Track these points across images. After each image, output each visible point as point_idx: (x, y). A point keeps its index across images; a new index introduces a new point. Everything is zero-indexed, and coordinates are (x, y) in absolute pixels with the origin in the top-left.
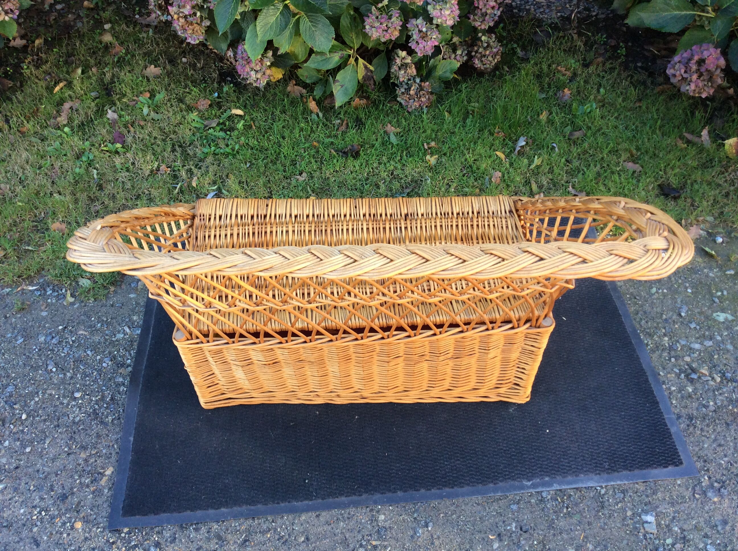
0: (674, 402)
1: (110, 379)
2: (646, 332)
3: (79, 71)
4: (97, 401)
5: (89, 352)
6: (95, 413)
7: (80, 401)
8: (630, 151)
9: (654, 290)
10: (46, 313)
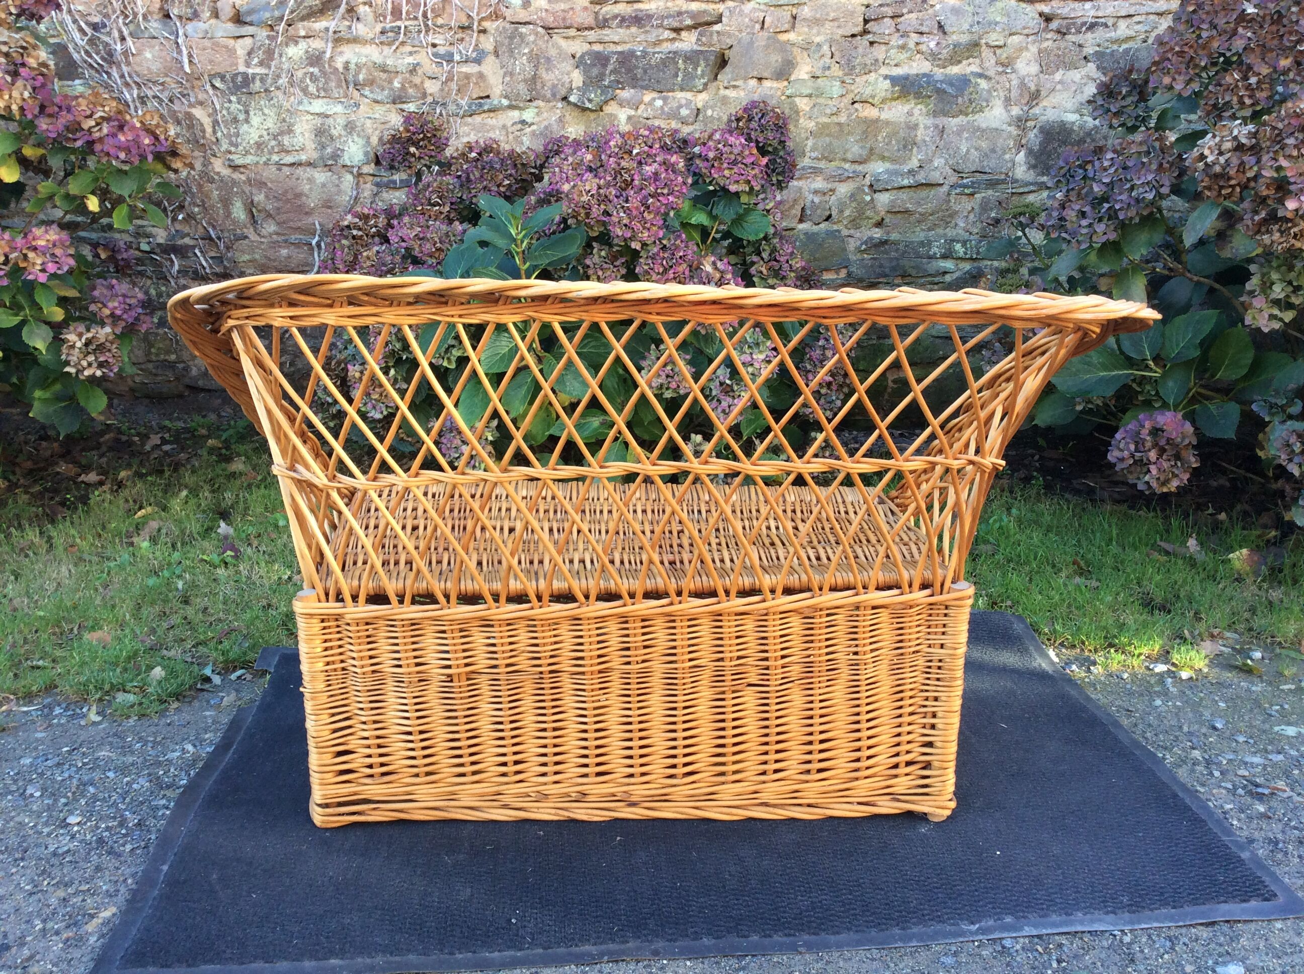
0: (1235, 822)
1: (142, 803)
2: (1158, 745)
3: (184, 493)
4: (108, 827)
6: (101, 841)
7: (76, 829)
8: (1075, 563)
9: (1158, 702)
10: (43, 734)
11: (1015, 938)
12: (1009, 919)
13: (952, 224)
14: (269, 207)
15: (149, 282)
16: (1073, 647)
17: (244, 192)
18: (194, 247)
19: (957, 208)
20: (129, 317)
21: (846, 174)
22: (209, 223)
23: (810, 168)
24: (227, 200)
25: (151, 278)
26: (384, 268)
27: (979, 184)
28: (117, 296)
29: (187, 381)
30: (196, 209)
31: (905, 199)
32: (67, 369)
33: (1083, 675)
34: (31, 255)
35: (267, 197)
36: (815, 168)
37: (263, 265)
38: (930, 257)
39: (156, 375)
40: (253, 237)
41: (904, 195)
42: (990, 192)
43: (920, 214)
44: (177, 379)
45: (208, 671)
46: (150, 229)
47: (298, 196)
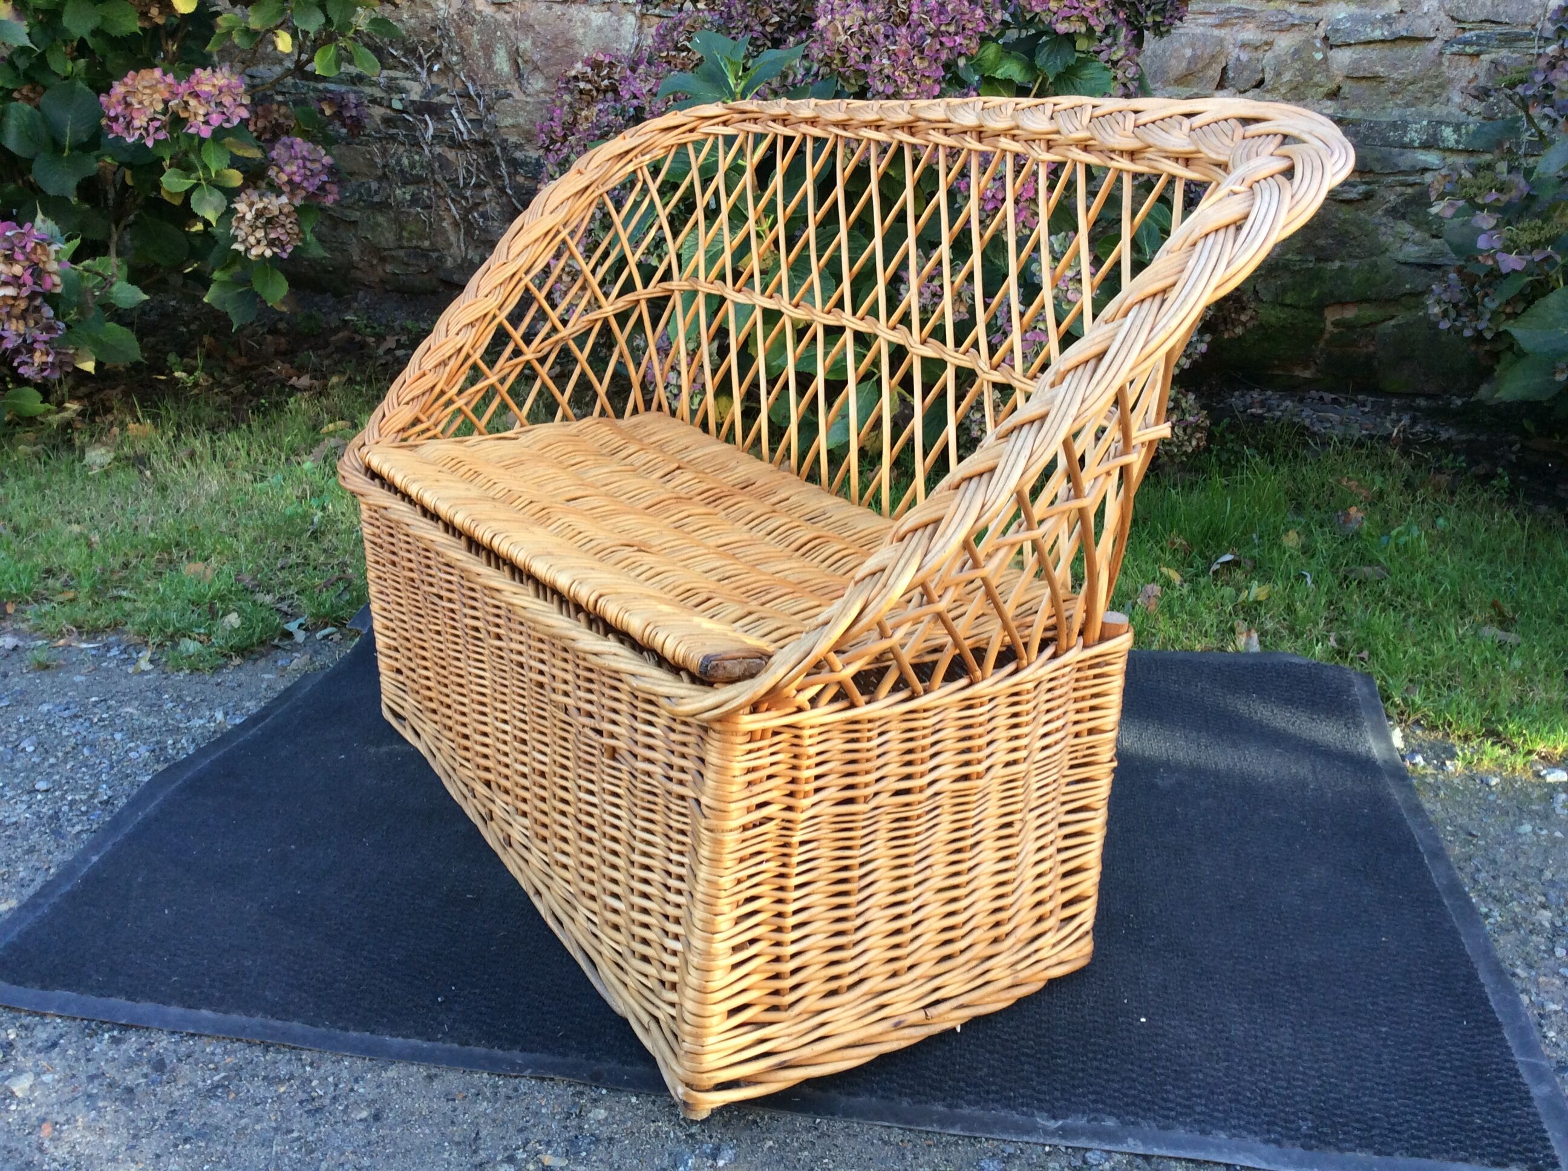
0: (1551, 1035)
2: (1490, 894)
4: (73, 800)
5: (118, 736)
6: (55, 816)
7: (39, 797)
8: (1494, 605)
9: (1527, 828)
10: (83, 678)
11: (1109, 1152)
12: (1110, 1123)
13: (1442, 99)
14: (536, 57)
15: (401, 149)
16: (1434, 728)
17: (508, 36)
18: (450, 106)
19: (1452, 73)
20: (310, 186)
21: (1290, 20)
22: (469, 77)
23: (1238, 10)
24: (489, 46)
25: (403, 144)
26: (597, 132)
27: (1489, 39)
28: (296, 158)
29: (442, 275)
30: (455, 58)
31: (1374, 60)
32: (235, 246)
33: (1430, 770)
34: (193, 102)
35: (534, 43)
36: (1245, 11)
37: (528, 132)
38: (1404, 146)
39: (407, 264)
40: (518, 95)
41: (1374, 53)
42: (1504, 52)
43: (1397, 83)
44: (430, 270)
45: (292, 626)
46: (404, 82)
47: (570, 42)
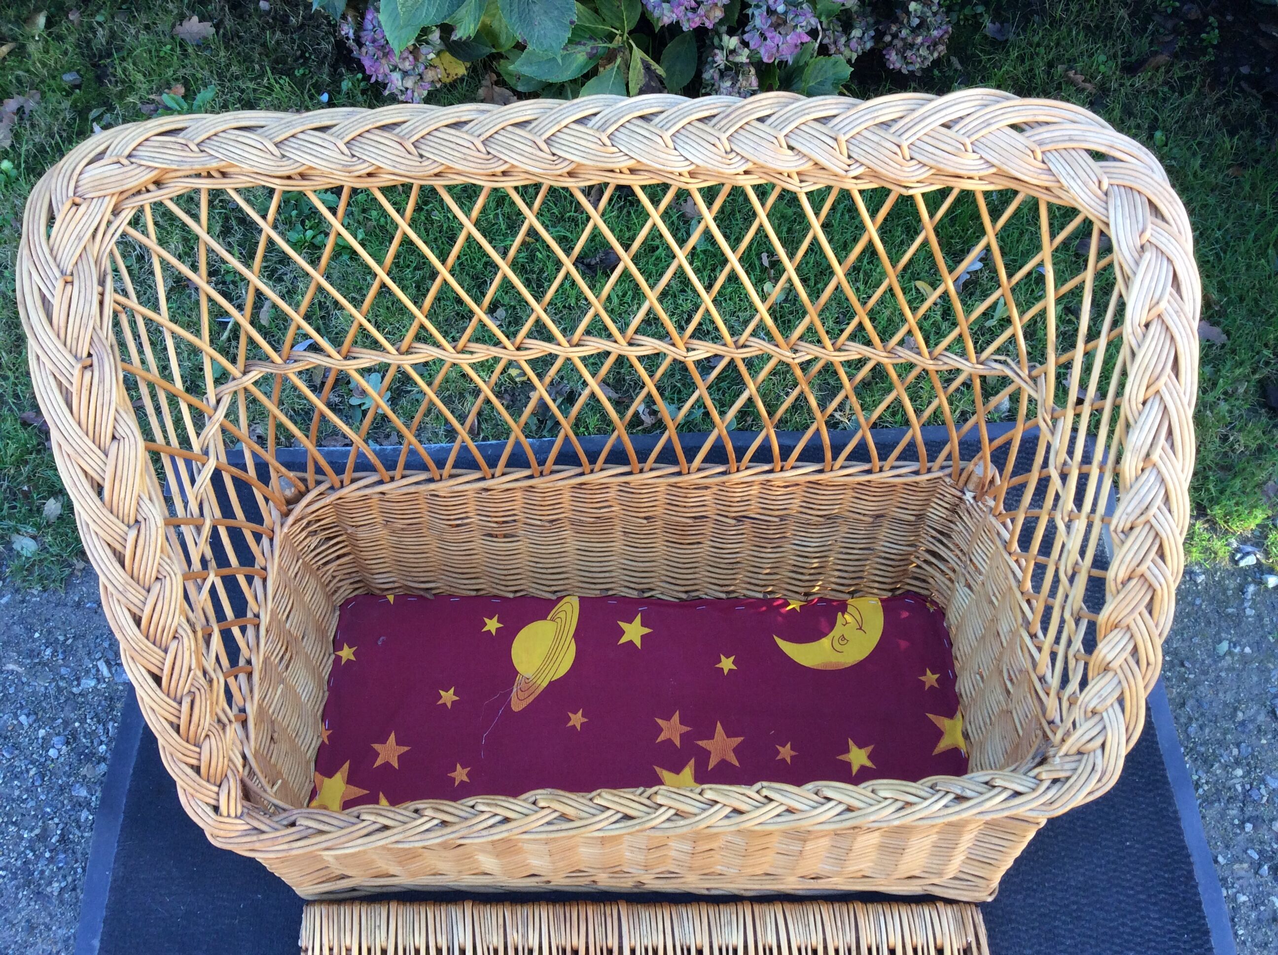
0: (1240, 932)
1: (62, 789)
2: (1198, 753)
3: (41, 20)
4: (30, 840)
5: (23, 718)
9: (1224, 645)
